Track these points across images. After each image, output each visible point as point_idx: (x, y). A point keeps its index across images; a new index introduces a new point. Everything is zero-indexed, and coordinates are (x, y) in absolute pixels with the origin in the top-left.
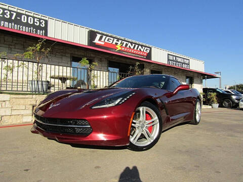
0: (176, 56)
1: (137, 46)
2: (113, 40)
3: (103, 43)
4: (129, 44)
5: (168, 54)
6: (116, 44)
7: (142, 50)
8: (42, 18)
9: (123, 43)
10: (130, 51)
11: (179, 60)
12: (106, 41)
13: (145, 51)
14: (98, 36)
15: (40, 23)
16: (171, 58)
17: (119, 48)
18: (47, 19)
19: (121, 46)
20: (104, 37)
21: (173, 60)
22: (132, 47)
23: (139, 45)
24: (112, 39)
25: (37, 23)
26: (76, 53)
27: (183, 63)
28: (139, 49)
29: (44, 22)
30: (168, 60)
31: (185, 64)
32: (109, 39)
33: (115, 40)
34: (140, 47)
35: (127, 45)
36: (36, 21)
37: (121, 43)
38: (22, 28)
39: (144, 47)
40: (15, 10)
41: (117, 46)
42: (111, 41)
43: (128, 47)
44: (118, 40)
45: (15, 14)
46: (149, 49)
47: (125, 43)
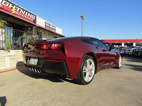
0: (49, 24)
1: (27, 13)
2: (9, 5)
3: (1, 5)
4: (22, 11)
5: (45, 22)
7: (31, 17)
9: (17, 8)
10: (22, 15)
11: (51, 27)
12: (3, 4)
13: (32, 17)
16: (47, 25)
17: (14, 12)
19: (16, 11)
21: (48, 27)
22: (24, 13)
23: (28, 12)
24: (8, 3)
27: (53, 29)
28: (28, 16)
30: (45, 26)
31: (54, 29)
32: (5, 3)
33: (11, 5)
34: (29, 14)
35: (20, 11)
37: (15, 8)
41: (12, 10)
43: (21, 12)
44: (13, 5)
46: (35, 17)
47: (19, 9)
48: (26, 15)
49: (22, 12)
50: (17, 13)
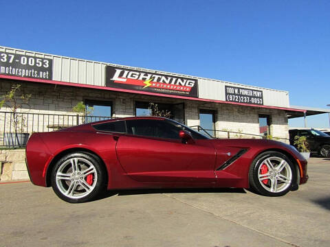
0: (239, 88)
1: (174, 79)
2: (139, 75)
3: (125, 80)
4: (163, 78)
5: (226, 87)
6: (144, 79)
7: (183, 84)
8: (46, 57)
9: (154, 77)
10: (165, 86)
11: (245, 93)
12: (129, 77)
13: (187, 85)
14: (118, 72)
15: (43, 63)
16: (231, 90)
17: (149, 85)
18: (51, 58)
19: (151, 82)
20: (126, 72)
21: (234, 94)
22: (167, 82)
23: (178, 78)
24: (138, 74)
25: (39, 64)
26: (90, 95)
27: (250, 97)
28: (177, 84)
29: (48, 62)
30: (227, 94)
31: (255, 97)
32: (132, 74)
34: (179, 80)
35: (159, 79)
36: (38, 62)
37: (151, 78)
38: (22, 72)
39: (185, 81)
40: (14, 52)
41: (145, 83)
42: (137, 77)
43: (161, 81)
44: (146, 74)
45: (13, 56)
46: (194, 82)
47: (157, 77)
48: (173, 83)
49: (163, 81)
50: (154, 85)
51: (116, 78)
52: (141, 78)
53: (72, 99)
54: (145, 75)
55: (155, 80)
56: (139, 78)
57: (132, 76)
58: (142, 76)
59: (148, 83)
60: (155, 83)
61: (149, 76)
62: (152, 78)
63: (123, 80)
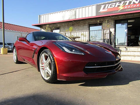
6: (119, 6)
10: (135, 6)
12: (109, 7)
14: (103, 6)
20: (107, 5)
22: (137, 2)
29: (74, 12)
35: (130, 3)
36: (71, 13)
37: (123, 4)
42: (114, 6)
47: (128, 2)
49: (134, 3)
50: (126, 7)
51: (102, 10)
52: (116, 6)
53: (84, 25)
54: (119, 3)
55: (127, 4)
56: (115, 6)
57: (111, 6)
58: (117, 4)
59: (121, 8)
60: (126, 6)
61: (122, 2)
62: (125, 3)
63: (106, 10)
